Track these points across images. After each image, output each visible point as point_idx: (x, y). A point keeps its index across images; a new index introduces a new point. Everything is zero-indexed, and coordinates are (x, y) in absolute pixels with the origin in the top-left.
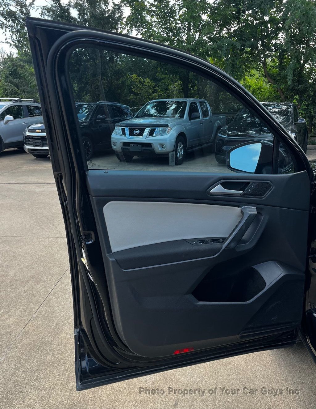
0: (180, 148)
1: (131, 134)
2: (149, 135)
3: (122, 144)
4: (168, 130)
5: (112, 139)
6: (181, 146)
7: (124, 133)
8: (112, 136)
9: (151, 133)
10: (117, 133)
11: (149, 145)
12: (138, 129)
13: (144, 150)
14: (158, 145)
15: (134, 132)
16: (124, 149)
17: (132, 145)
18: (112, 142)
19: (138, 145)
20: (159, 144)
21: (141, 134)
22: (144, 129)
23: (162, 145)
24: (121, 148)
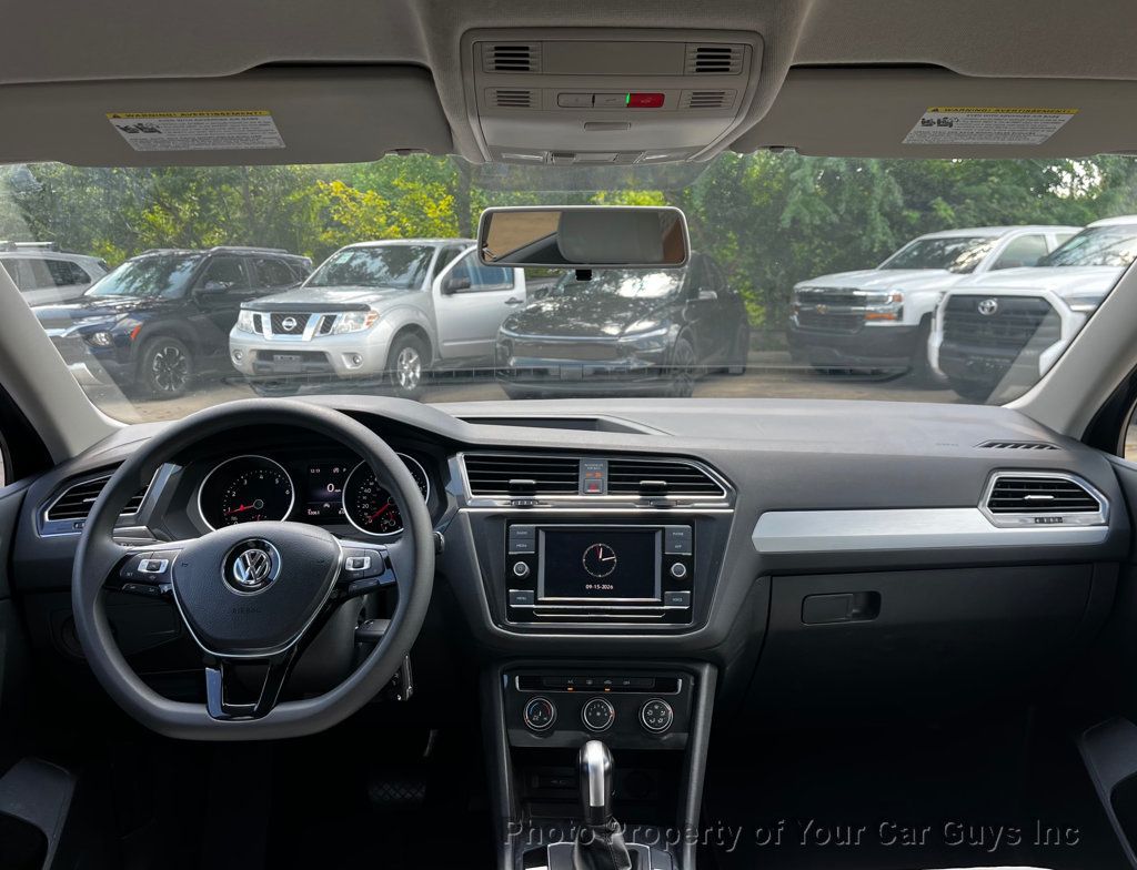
0: (411, 361)
1: (277, 329)
2: (321, 332)
3: (254, 355)
4: (370, 318)
5: (231, 343)
6: (411, 358)
7: (259, 328)
8: (232, 334)
9: (326, 327)
10: (244, 329)
11: (320, 356)
12: (294, 316)
13: (308, 368)
14: (344, 358)
15: (284, 323)
16: (260, 366)
17: (279, 357)
18: (232, 349)
19: (294, 357)
20: (345, 354)
21: (299, 330)
22: (308, 317)
23: (353, 357)
24: (254, 364)
